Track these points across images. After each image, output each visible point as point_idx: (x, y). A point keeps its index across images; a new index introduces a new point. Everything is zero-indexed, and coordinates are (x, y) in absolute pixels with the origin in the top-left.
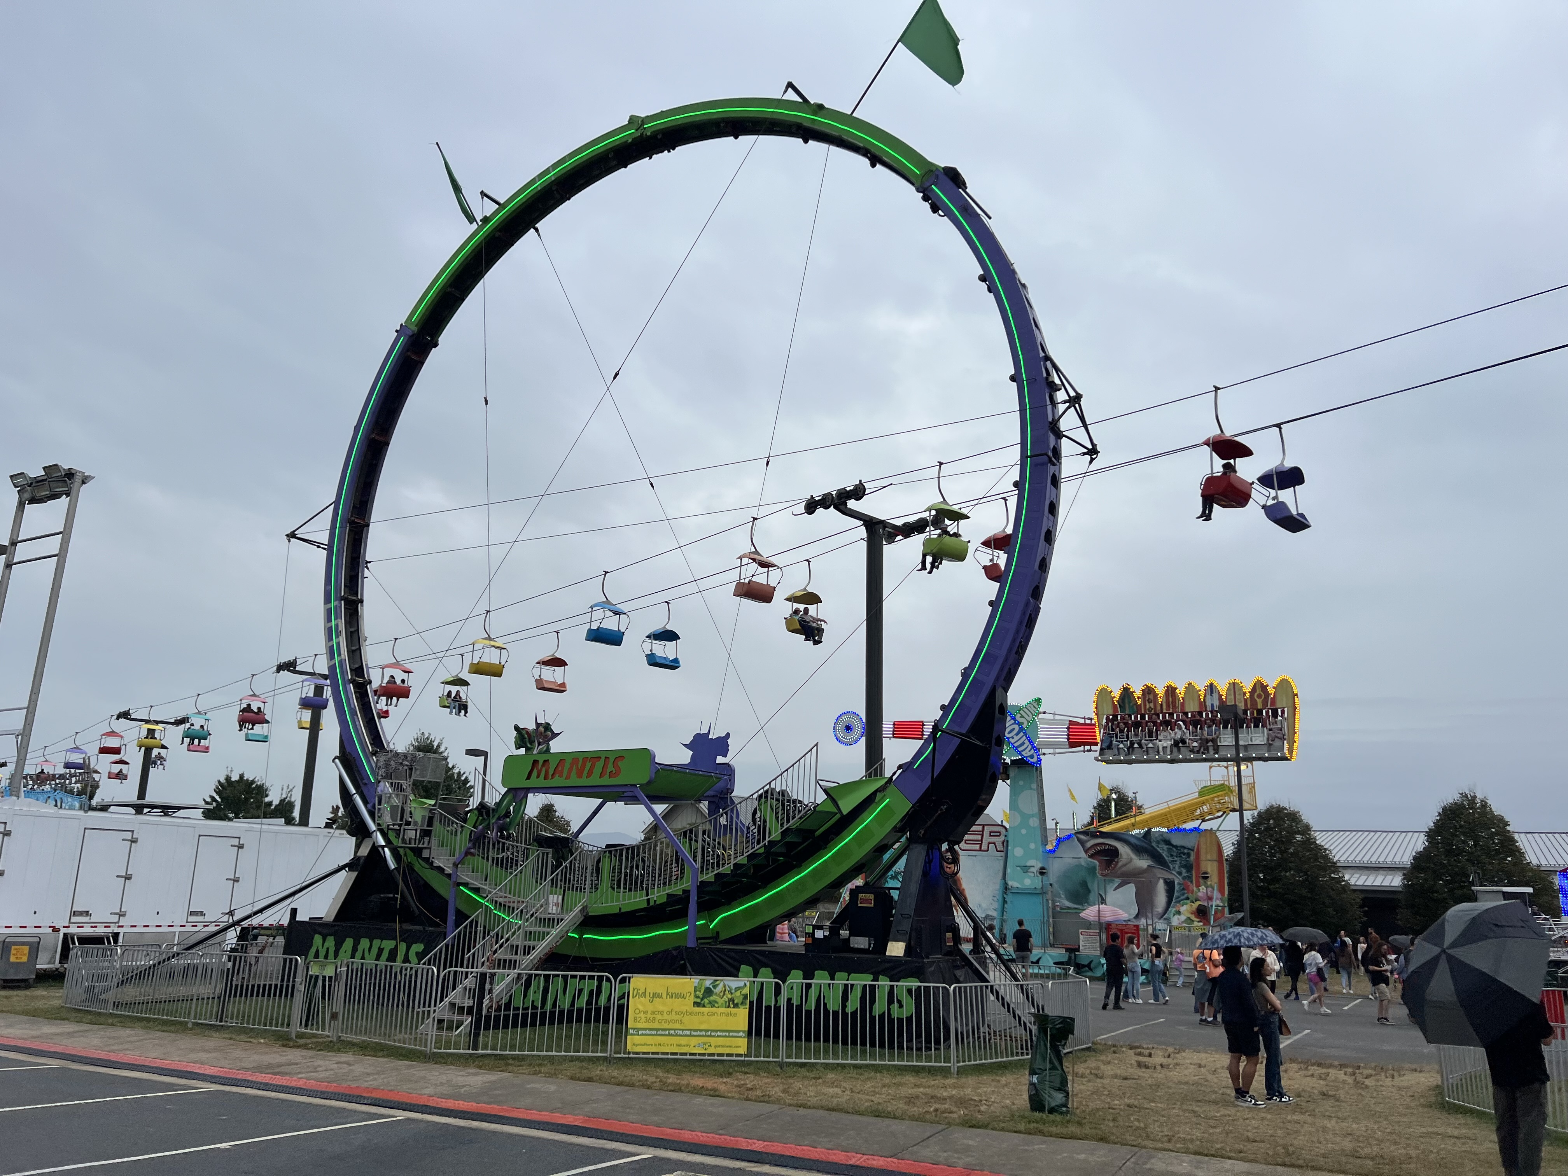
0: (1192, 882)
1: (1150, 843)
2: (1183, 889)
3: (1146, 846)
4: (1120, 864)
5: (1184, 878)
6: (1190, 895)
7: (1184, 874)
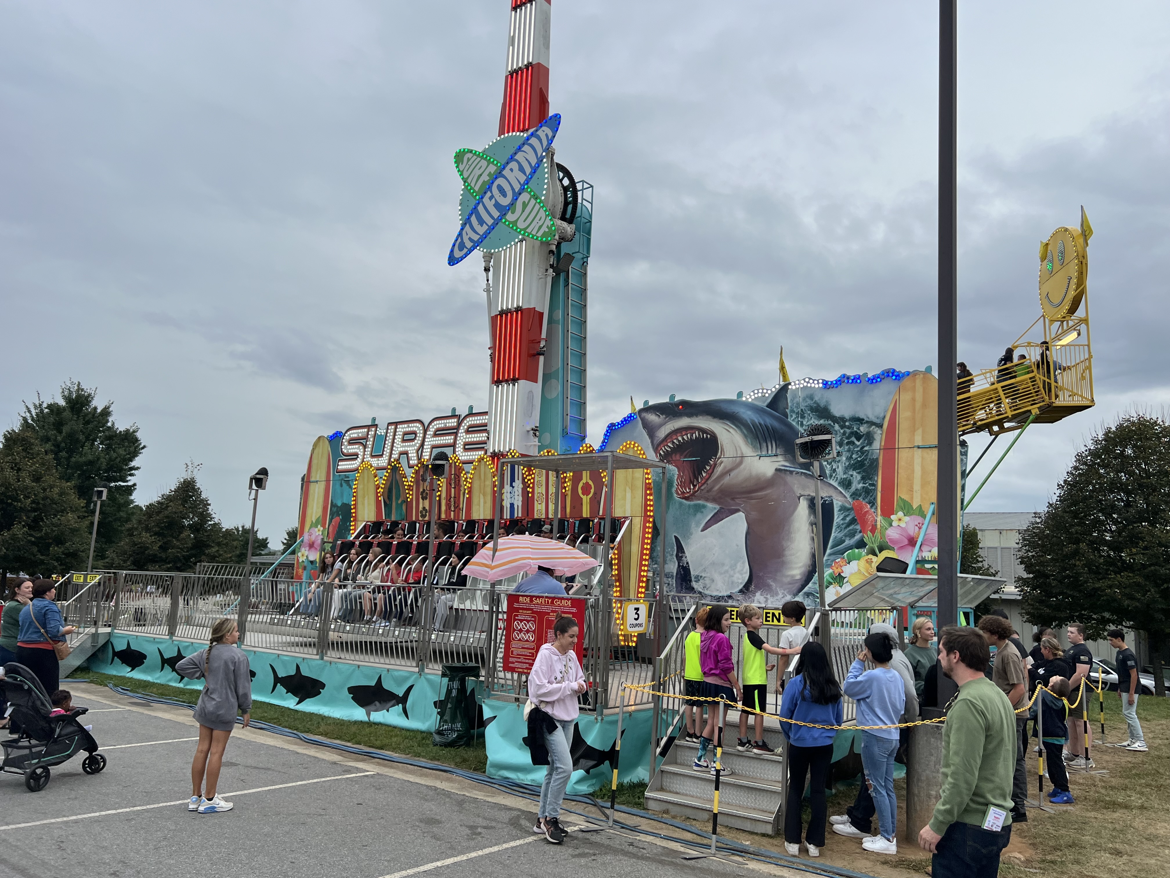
0: (873, 503)
1: (783, 418)
2: (853, 521)
3: (776, 424)
4: (719, 470)
5: (855, 495)
6: (868, 537)
7: (857, 485)
